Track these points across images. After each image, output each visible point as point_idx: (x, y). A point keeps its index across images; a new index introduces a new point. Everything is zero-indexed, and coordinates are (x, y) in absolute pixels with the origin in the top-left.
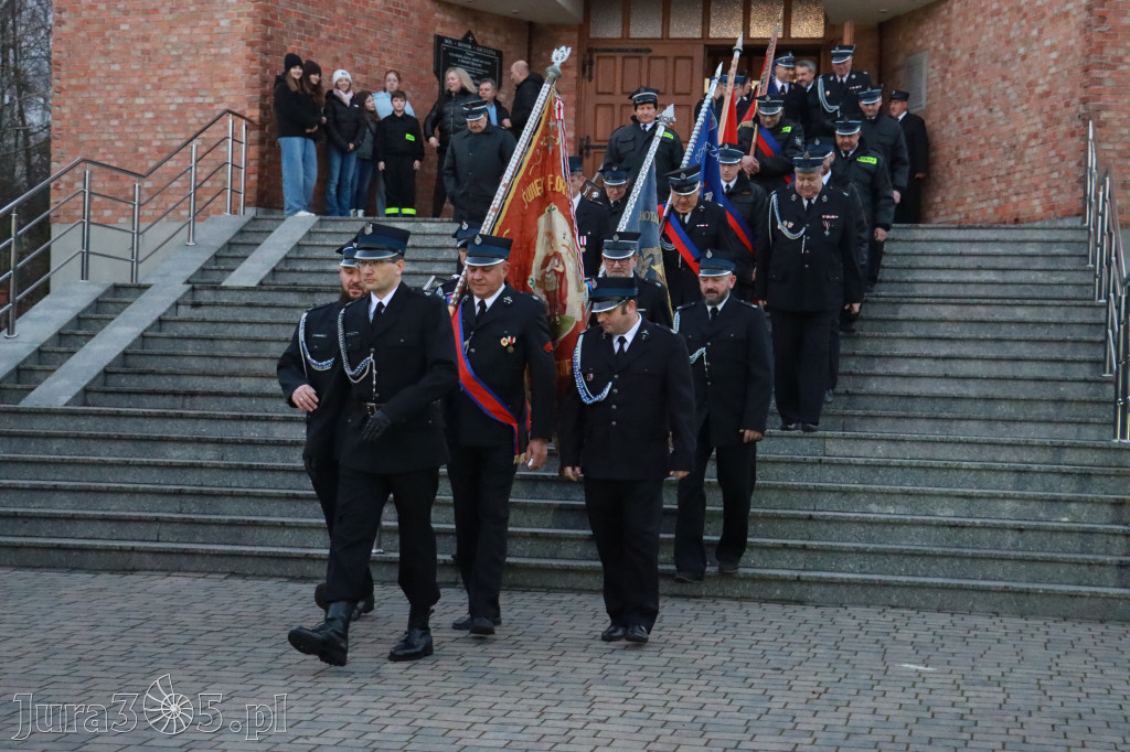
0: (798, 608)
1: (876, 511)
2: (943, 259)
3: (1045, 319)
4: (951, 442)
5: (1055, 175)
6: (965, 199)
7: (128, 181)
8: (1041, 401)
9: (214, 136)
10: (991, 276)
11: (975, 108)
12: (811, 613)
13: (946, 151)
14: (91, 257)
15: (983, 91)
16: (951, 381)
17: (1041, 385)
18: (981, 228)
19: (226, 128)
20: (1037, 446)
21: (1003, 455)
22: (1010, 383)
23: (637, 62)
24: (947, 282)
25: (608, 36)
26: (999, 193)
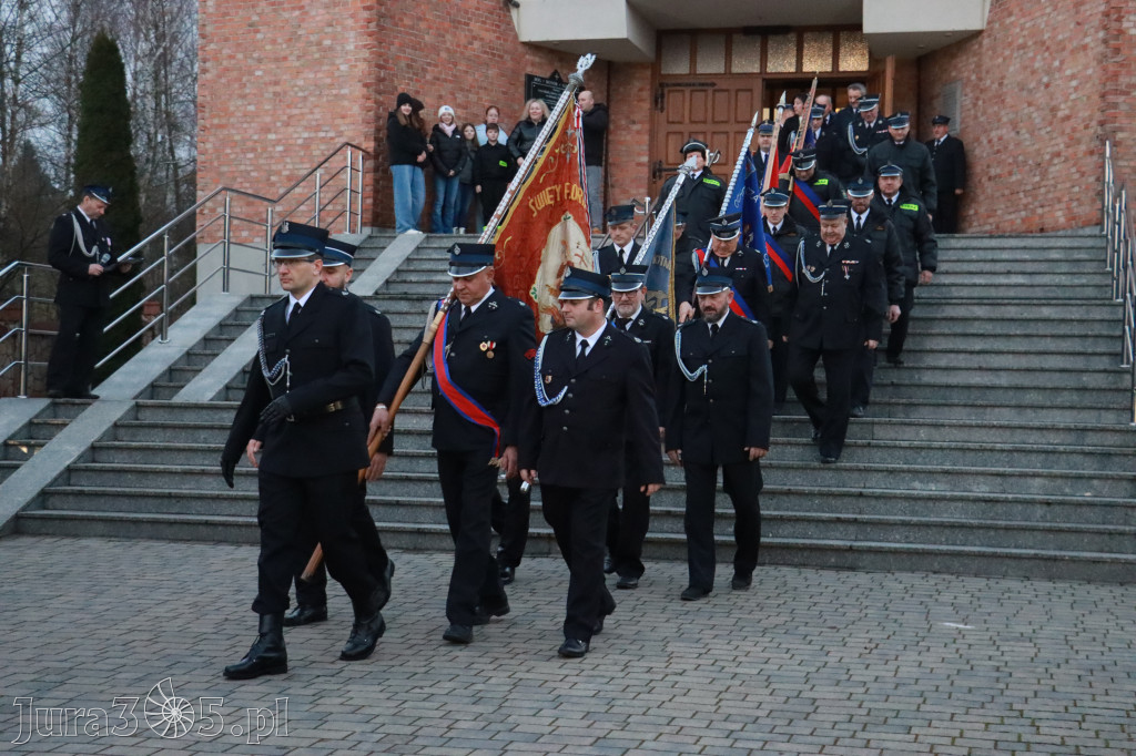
0: (850, 573)
1: (920, 488)
2: (976, 264)
3: (1068, 316)
4: (985, 426)
5: (1076, 189)
6: (996, 211)
7: (262, 206)
8: (1065, 389)
9: (335, 165)
10: (1020, 280)
11: (1004, 131)
12: (861, 578)
13: (978, 169)
14: (231, 271)
15: (1011, 116)
16: (985, 373)
17: (1065, 375)
18: (1010, 237)
19: (345, 159)
20: (1062, 429)
21: (1033, 437)
22: (1037, 374)
23: (703, 94)
24: (980, 285)
25: (677, 72)
26: (1026, 206)
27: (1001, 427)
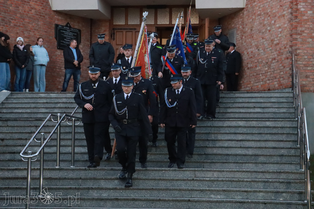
1: (213, 197)
2: (242, 104)
3: (277, 125)
4: (240, 171)
5: (282, 73)
6: (251, 82)
8: (275, 156)
10: (259, 110)
11: (253, 49)
13: (244, 64)
15: (256, 43)
16: (242, 149)
17: (275, 150)
18: (255, 93)
20: (271, 172)
21: (259, 176)
22: (264, 149)
23: (131, 33)
24: (243, 113)
25: (120, 24)
26: (262, 80)
27: (247, 172)
